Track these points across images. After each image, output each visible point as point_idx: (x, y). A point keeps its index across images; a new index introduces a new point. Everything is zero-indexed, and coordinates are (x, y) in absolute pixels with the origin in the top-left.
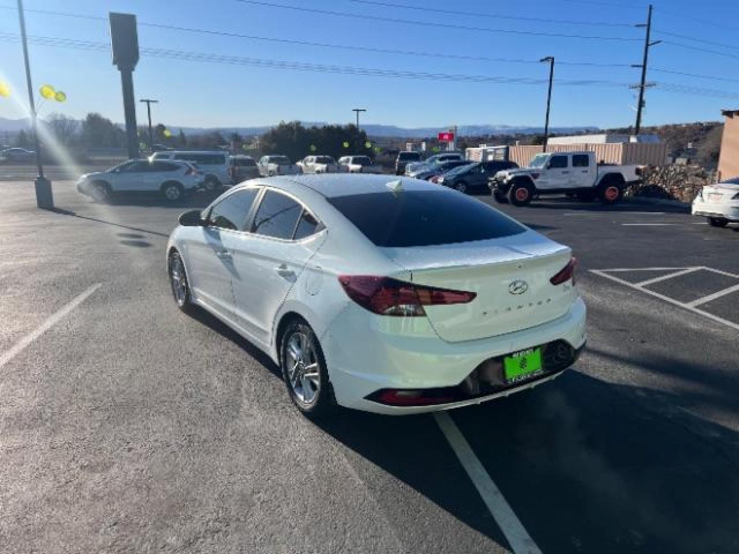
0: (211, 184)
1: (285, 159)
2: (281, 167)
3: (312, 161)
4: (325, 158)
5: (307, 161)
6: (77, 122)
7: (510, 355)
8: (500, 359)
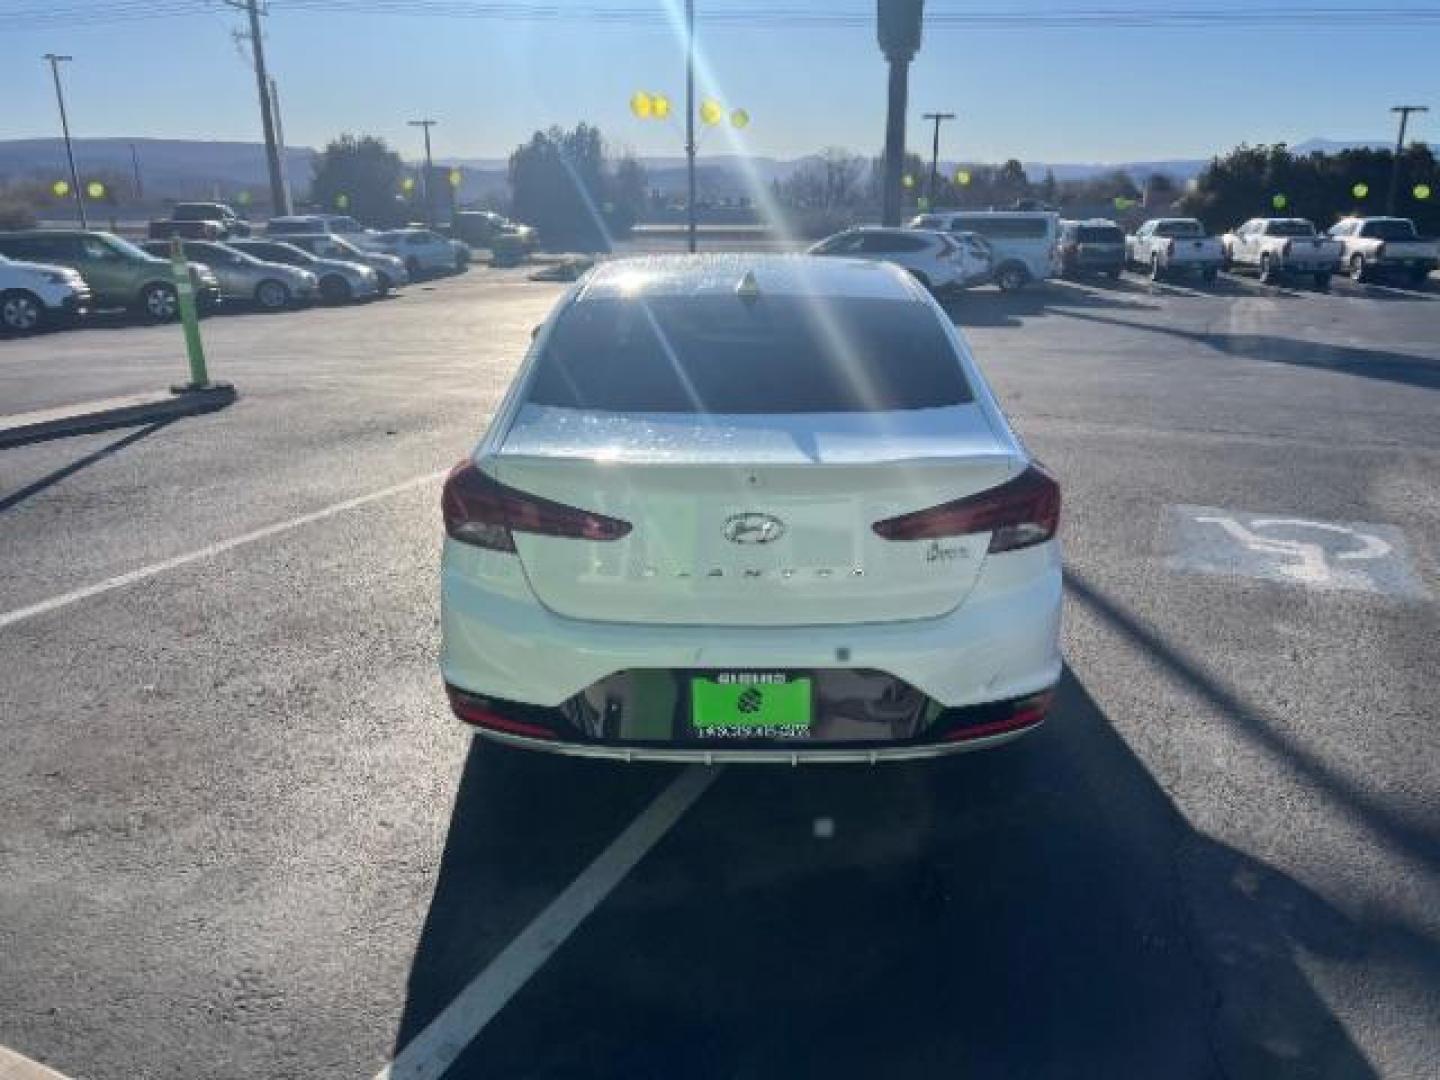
0: (1013, 278)
1: (1195, 227)
2: (1177, 245)
3: (1256, 231)
4: (1292, 225)
5: (1247, 231)
6: (865, 161)
7: (712, 674)
8: (682, 678)
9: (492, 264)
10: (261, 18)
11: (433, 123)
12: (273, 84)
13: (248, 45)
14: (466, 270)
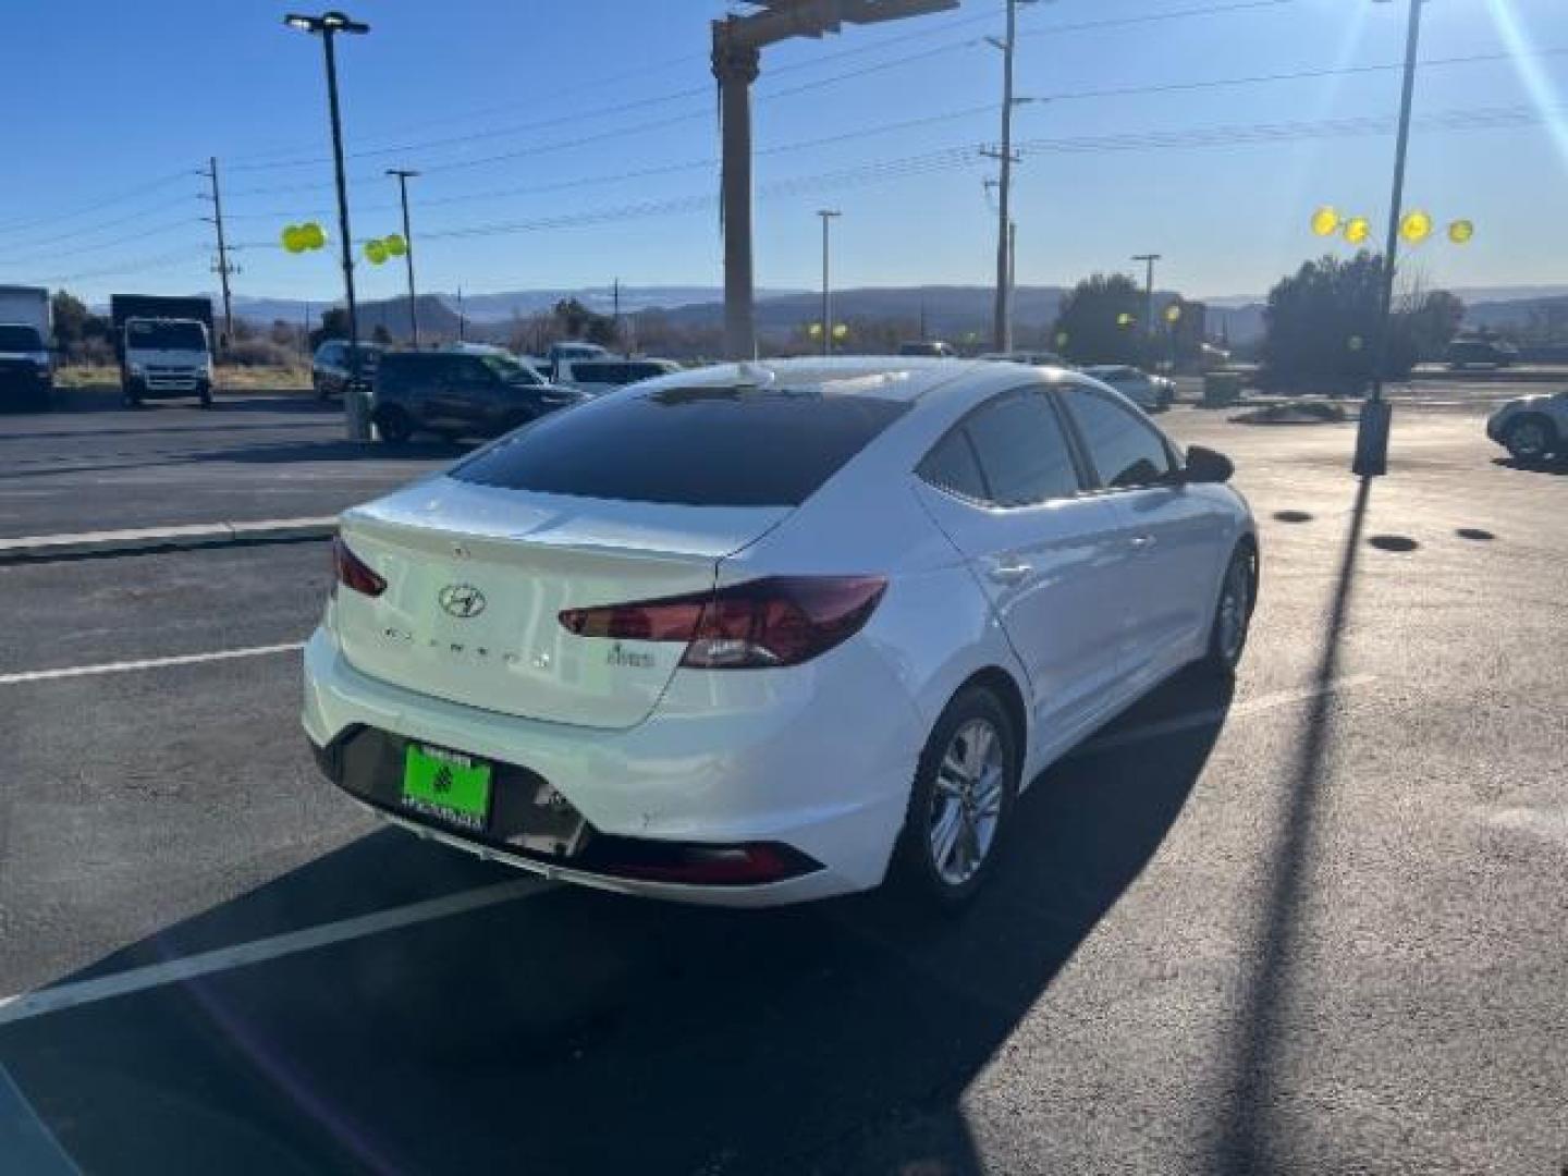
7: (418, 744)
9: (1199, 404)
10: (1012, 165)
11: (1157, 257)
12: (1012, 227)
13: (996, 191)
14: (1167, 409)
